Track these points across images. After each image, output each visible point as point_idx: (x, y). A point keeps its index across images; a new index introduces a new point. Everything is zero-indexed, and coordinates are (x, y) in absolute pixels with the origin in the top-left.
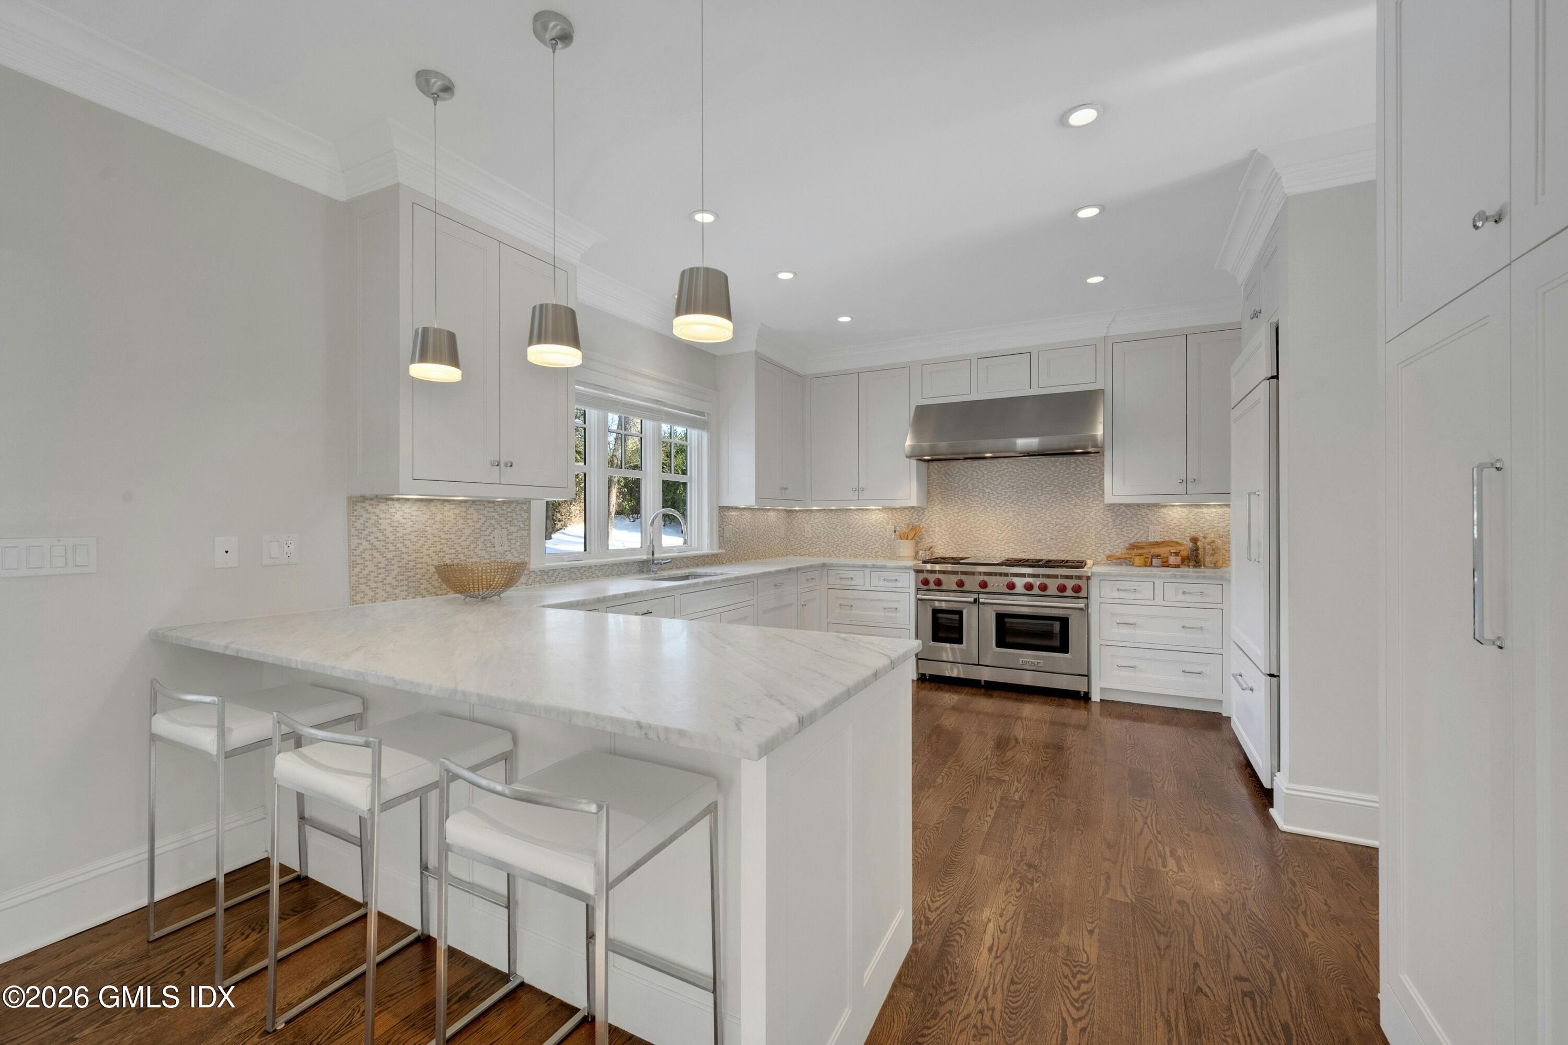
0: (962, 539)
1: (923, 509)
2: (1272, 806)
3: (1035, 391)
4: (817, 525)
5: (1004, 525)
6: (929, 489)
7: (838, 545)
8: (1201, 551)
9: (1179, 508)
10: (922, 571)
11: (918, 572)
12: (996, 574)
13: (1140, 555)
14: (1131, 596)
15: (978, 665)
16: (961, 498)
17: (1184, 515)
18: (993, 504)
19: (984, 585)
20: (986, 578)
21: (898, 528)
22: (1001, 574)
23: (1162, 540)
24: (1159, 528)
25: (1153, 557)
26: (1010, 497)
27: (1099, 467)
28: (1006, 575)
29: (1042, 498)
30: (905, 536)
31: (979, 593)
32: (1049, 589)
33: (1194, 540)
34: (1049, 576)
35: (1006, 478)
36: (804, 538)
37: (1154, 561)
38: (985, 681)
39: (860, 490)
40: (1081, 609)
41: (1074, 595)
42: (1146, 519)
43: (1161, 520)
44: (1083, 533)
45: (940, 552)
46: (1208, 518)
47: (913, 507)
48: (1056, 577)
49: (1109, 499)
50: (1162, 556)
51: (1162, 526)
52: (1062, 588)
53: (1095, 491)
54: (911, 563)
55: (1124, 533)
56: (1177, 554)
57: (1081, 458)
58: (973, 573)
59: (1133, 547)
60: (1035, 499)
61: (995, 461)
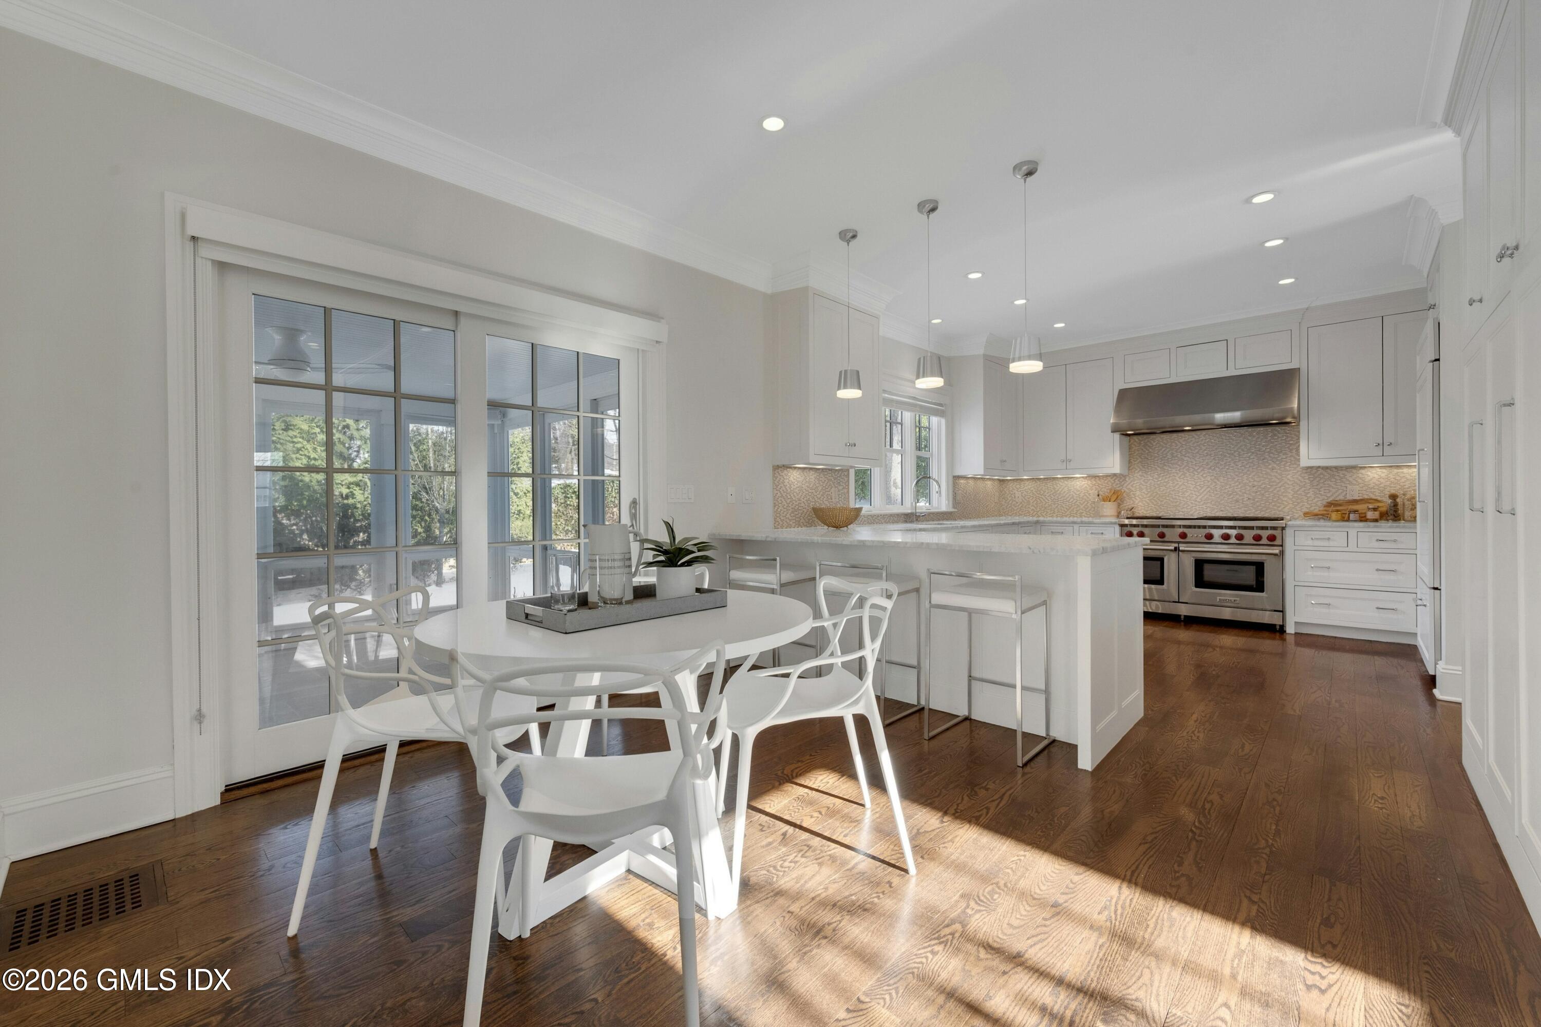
0: (1162, 501)
1: (1125, 476)
2: (1435, 688)
3: (1232, 372)
4: (1027, 492)
5: (1202, 488)
6: (1130, 459)
7: (1045, 508)
8: (1400, 507)
9: (1378, 470)
10: (1126, 525)
11: (1122, 526)
12: (1195, 527)
13: (1337, 511)
14: (1326, 543)
15: (1179, 602)
16: (1161, 466)
17: (1383, 475)
18: (1192, 470)
19: (1183, 536)
20: (1186, 530)
21: (1101, 493)
22: (1199, 527)
23: (1361, 498)
24: (1357, 488)
25: (1350, 512)
26: (1207, 464)
27: (1295, 435)
28: (1205, 527)
29: (1240, 464)
30: (1106, 499)
31: (1179, 543)
32: (1245, 538)
33: (1394, 497)
34: (1245, 528)
35: (1204, 448)
36: (1014, 503)
37: (1352, 516)
38: (1185, 616)
39: (1067, 461)
40: (1275, 555)
41: (1269, 543)
42: (1344, 480)
43: (1360, 481)
44: (1280, 493)
45: (1140, 512)
46: (1409, 477)
47: (1115, 475)
48: (1252, 528)
49: (1304, 462)
50: (1360, 512)
51: (1361, 485)
52: (1258, 538)
53: (1291, 456)
54: (1114, 520)
55: (1322, 493)
56: (1375, 509)
57: (1278, 428)
58: (1173, 526)
59: (1330, 504)
60: (1232, 465)
61: (1193, 433)
